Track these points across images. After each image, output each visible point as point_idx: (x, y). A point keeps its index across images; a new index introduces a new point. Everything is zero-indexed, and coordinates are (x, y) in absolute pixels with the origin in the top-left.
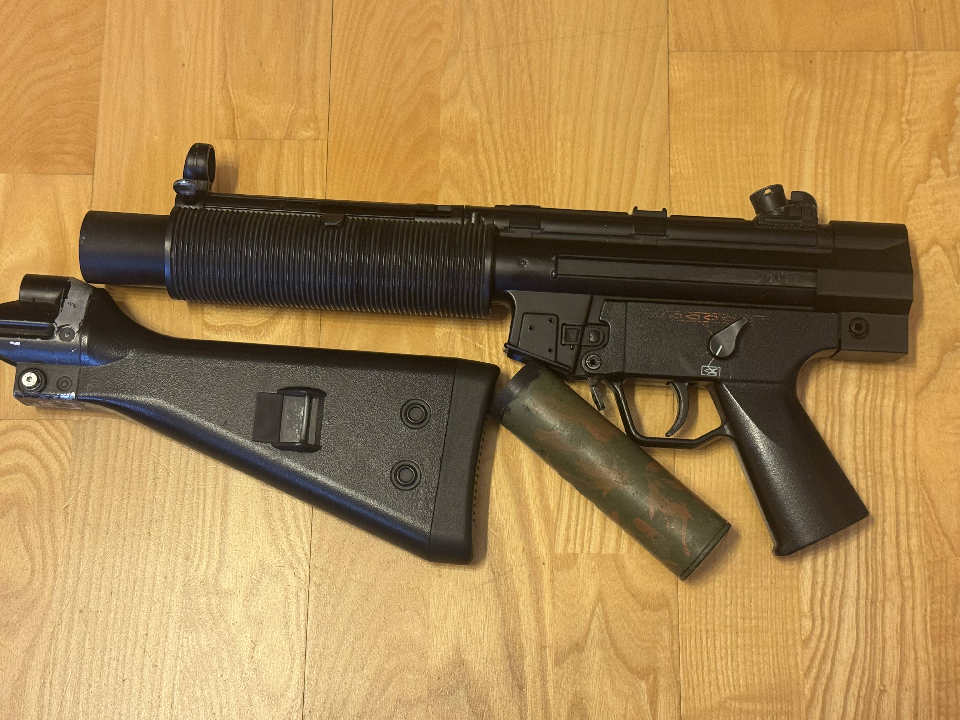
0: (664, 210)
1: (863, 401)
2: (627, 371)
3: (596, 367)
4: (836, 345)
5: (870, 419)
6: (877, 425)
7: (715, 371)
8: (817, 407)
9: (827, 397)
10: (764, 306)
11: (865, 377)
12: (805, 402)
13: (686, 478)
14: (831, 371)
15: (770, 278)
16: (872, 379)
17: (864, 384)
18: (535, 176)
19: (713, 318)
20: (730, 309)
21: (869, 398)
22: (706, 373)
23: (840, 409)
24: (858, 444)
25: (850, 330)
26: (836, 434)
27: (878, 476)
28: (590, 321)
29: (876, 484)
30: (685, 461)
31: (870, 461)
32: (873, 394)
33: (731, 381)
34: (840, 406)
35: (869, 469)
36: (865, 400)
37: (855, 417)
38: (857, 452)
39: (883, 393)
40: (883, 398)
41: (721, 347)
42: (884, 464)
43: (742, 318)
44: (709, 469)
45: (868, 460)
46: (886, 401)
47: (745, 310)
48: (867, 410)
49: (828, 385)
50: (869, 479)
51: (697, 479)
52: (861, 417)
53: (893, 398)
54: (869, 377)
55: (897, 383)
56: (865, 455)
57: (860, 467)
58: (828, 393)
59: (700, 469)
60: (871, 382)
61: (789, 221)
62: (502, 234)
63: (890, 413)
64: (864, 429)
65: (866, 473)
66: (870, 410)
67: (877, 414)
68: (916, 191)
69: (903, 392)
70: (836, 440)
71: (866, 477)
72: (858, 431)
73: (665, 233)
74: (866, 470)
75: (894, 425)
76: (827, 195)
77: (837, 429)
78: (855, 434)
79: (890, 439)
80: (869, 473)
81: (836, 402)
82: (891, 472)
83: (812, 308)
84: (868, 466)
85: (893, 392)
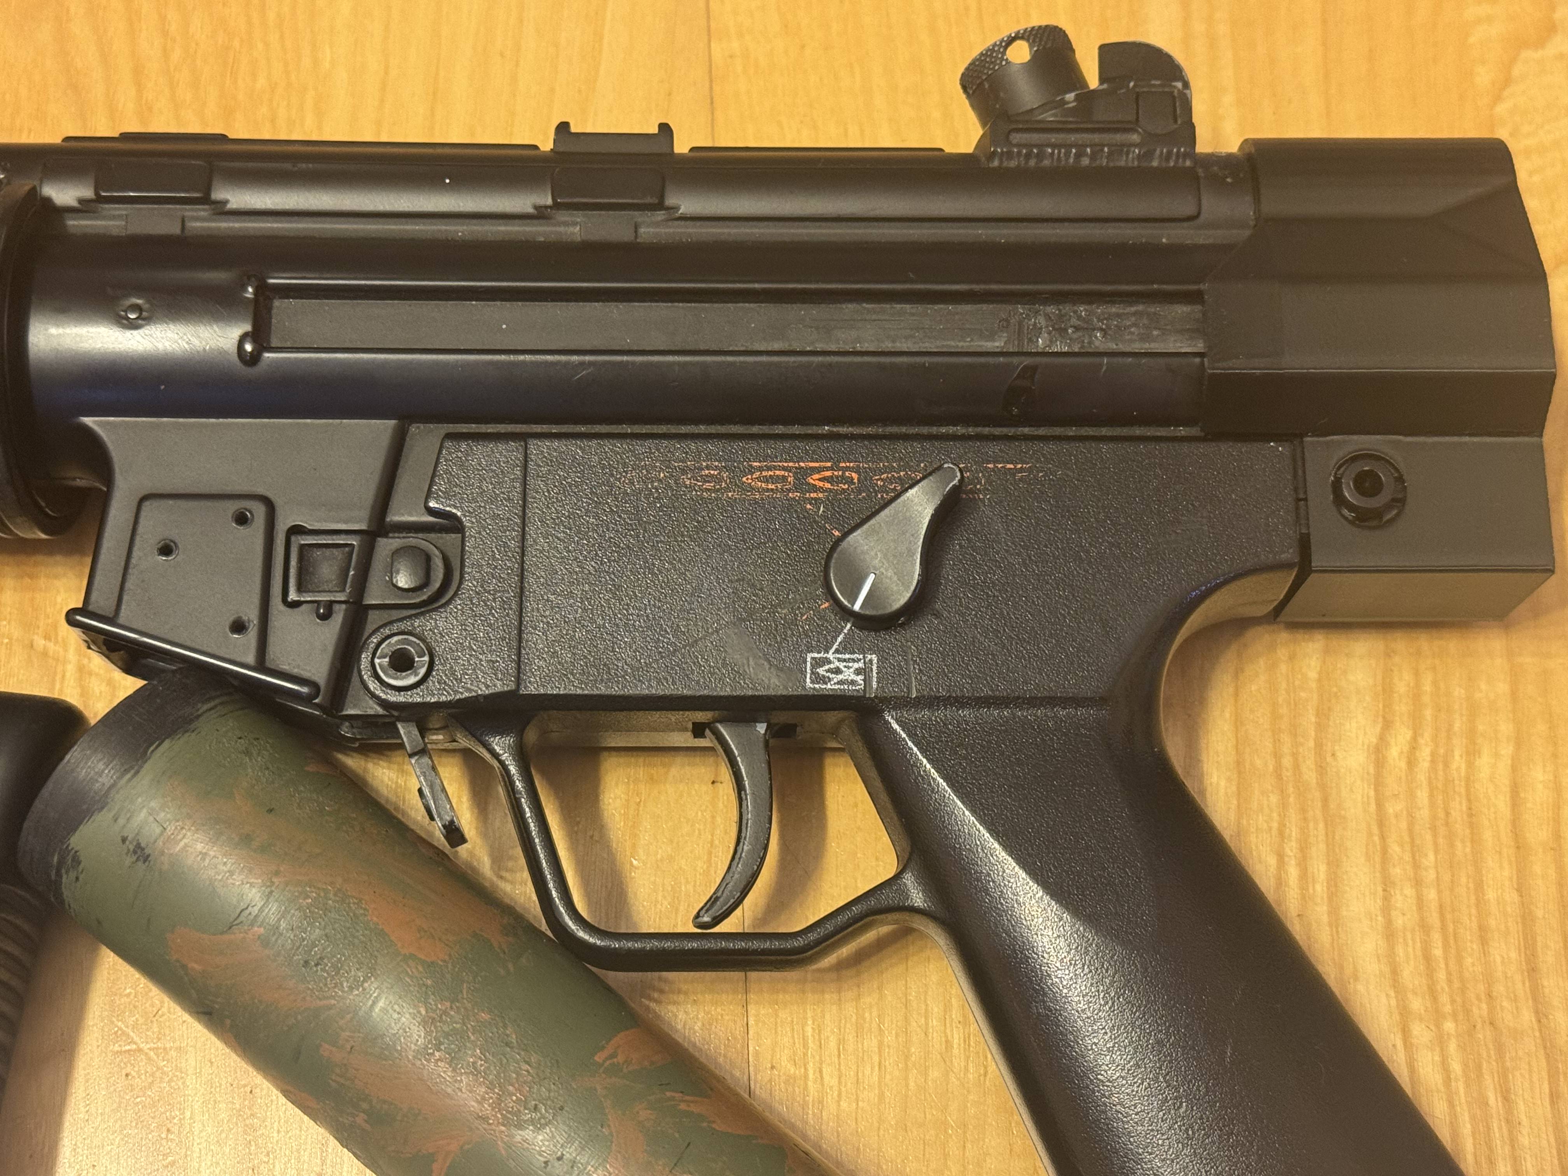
0: (665, 128)
1: (1403, 764)
2: (532, 688)
3: (412, 680)
4: (1290, 554)
5: (1434, 829)
6: (1462, 849)
7: (858, 672)
8: (1242, 791)
9: (1277, 755)
10: (1026, 430)
11: (1402, 683)
12: (1200, 779)
13: (790, 1080)
14: (1283, 668)
15: (1038, 331)
16: (1427, 687)
17: (1402, 708)
18: (261, 82)
19: (843, 479)
20: (900, 445)
21: (1425, 753)
22: (825, 680)
23: (1325, 801)
24: (1399, 922)
25: (1339, 500)
26: (1320, 888)
27: (1484, 1034)
28: (398, 515)
29: (1479, 1067)
30: (783, 1014)
31: (1450, 981)
32: (1435, 738)
33: (919, 703)
34: (1323, 787)
35: (1448, 1008)
36: (1411, 762)
37: (1381, 824)
38: (1400, 950)
39: (1471, 734)
40: (1472, 753)
41: (872, 577)
42: (1499, 989)
43: (940, 468)
44: (871, 1043)
45: (1441, 975)
46: (1484, 762)
47: (957, 448)
48: (1422, 796)
49: (1275, 717)
50: (1452, 1047)
51: (830, 1080)
52: (1404, 825)
53: (1507, 750)
54: (1418, 685)
55: (1514, 695)
56: (1427, 957)
57: (1416, 1004)
58: (1277, 742)
59: (841, 1042)
60: (1426, 699)
61: (1096, 138)
62: (74, 223)
63: (1502, 804)
64: (1416, 866)
65: (1438, 1026)
66: (1431, 796)
67: (1458, 808)
68: (1516, 72)
69: (1541, 727)
70: (1320, 911)
71: (1441, 1041)
72: (1396, 872)
73: (662, 197)
74: (1438, 1017)
75: (1520, 845)
76: (1228, 99)
77: (1320, 869)
78: (1387, 883)
79: (1511, 896)
80: (1449, 1026)
81: (1310, 775)
82: (1527, 1017)
83: (1195, 431)
84: (1444, 998)
85: (1506, 728)
